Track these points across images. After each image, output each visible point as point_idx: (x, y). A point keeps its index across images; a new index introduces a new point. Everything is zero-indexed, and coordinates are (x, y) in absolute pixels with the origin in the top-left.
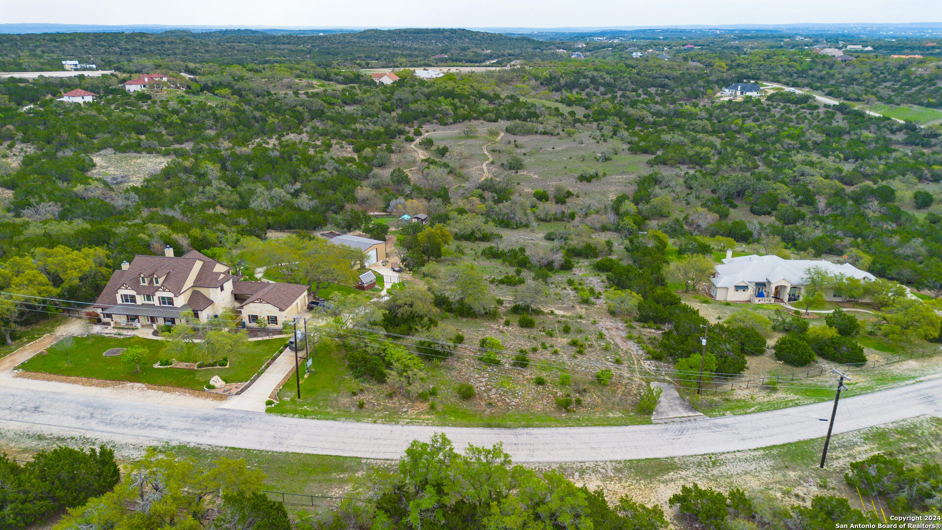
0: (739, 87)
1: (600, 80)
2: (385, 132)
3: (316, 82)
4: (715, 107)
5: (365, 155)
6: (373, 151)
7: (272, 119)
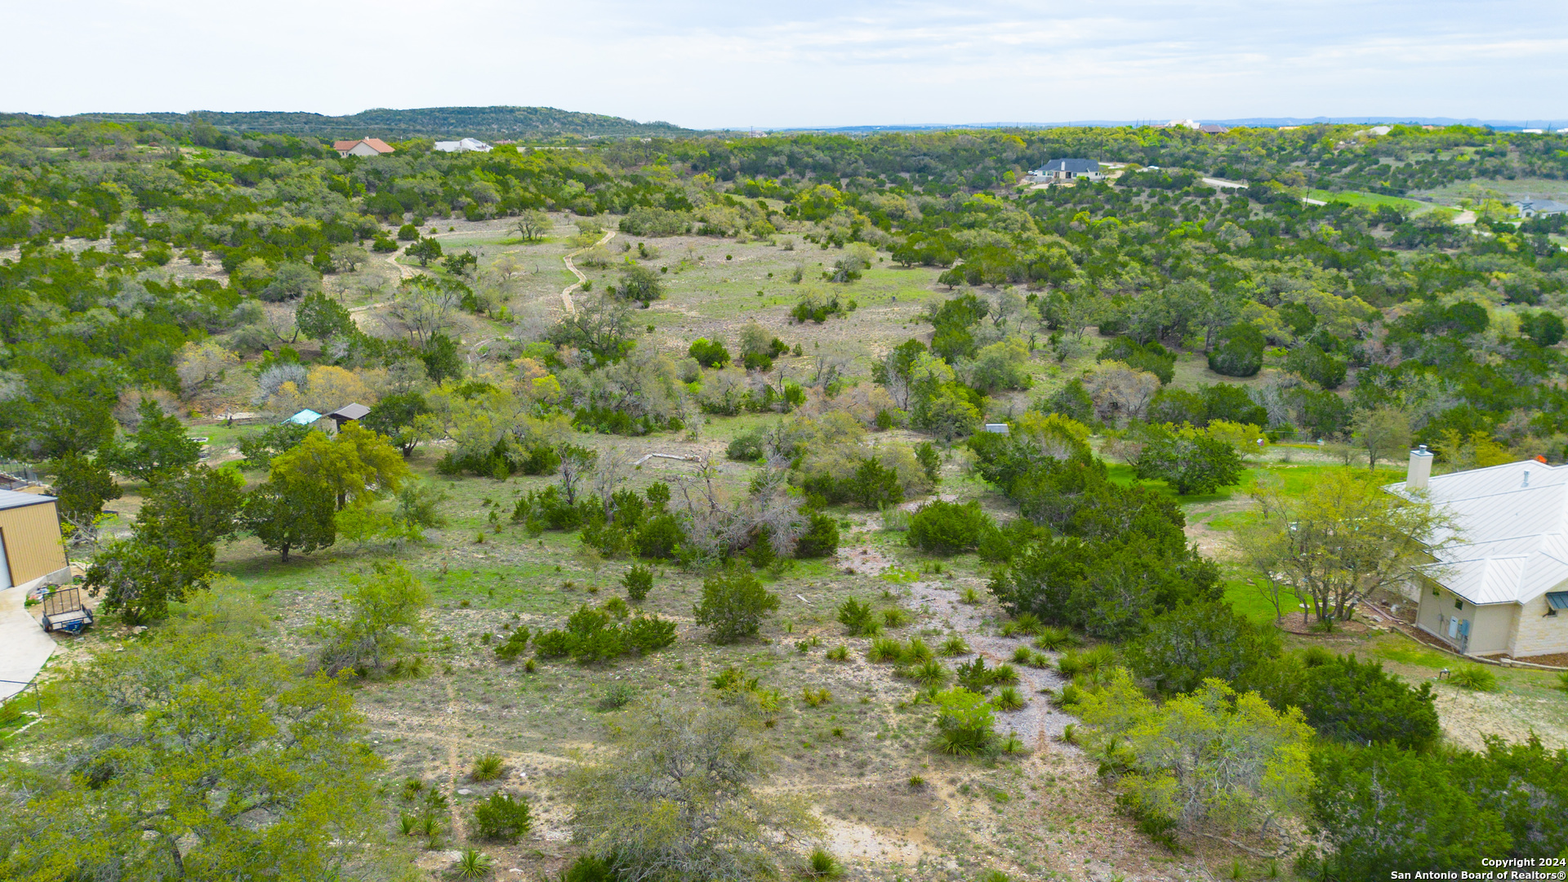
0: (1063, 164)
1: (807, 159)
2: (323, 231)
3: (191, 149)
4: (1026, 198)
5: (247, 274)
6: (269, 264)
7: (24, 208)
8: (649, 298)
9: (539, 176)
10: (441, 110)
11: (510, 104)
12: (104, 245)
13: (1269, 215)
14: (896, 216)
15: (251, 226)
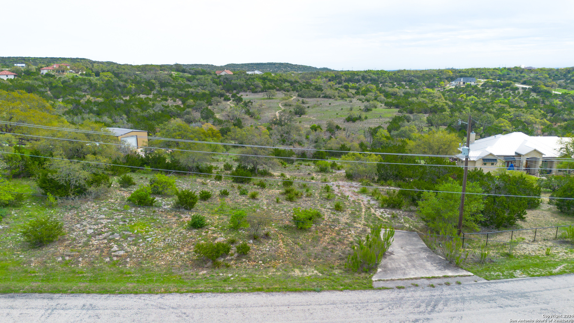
0: (462, 79)
1: (368, 77)
2: (210, 94)
3: (174, 72)
4: (446, 91)
5: (188, 104)
6: (194, 101)
7: (130, 86)
8: (302, 114)
9: (276, 81)
10: (251, 64)
11: (274, 62)
12: (151, 96)
13: (538, 97)
14: (394, 95)
15: (190, 92)
